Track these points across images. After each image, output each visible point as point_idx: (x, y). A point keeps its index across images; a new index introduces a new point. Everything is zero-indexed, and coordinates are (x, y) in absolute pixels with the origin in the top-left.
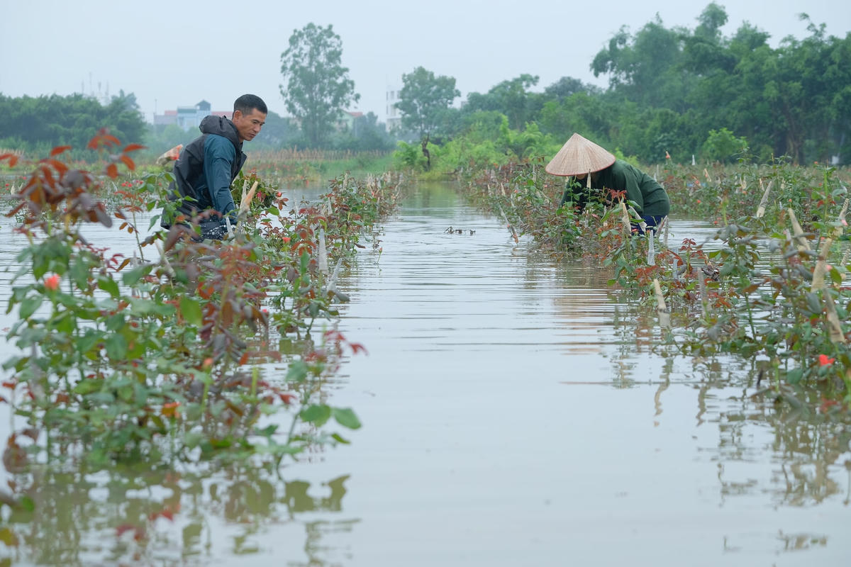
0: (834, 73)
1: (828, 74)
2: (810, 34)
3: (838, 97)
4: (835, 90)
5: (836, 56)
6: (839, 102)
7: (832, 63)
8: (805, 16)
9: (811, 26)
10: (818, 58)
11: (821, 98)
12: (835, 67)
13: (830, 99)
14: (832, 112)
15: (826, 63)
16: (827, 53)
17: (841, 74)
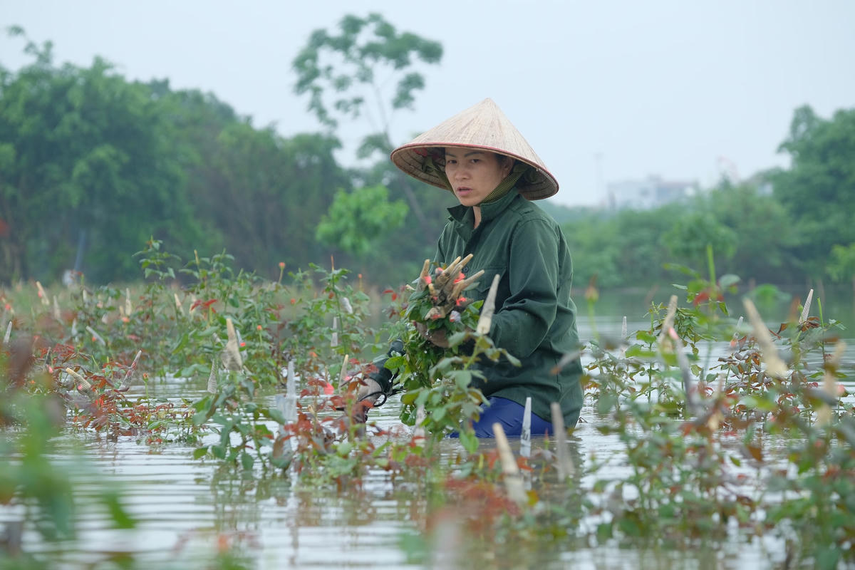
0: (74, 127)
1: (64, 129)
2: (30, 60)
3: (81, 167)
4: (77, 155)
5: (76, 97)
6: (83, 176)
7: (70, 108)
8: (17, 30)
9: (30, 47)
10: (46, 99)
11: (54, 170)
12: (76, 117)
13: (68, 171)
14: (73, 194)
15: (60, 108)
16: (61, 91)
17: (86, 127)
